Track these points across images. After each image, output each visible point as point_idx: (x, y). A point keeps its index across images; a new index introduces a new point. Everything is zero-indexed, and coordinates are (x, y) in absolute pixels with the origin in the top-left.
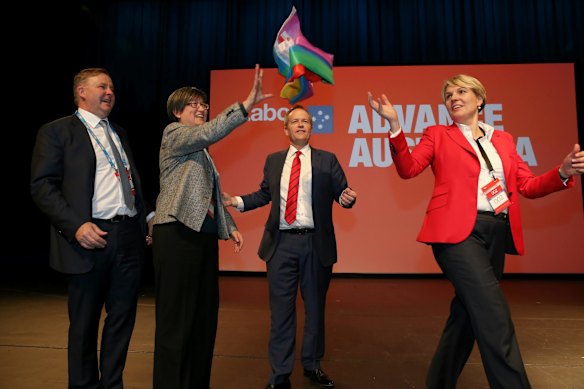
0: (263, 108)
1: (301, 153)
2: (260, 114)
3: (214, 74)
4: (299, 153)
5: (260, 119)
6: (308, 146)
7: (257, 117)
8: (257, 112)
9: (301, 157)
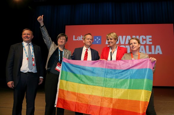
0: (80, 37)
1: (88, 50)
2: (80, 38)
3: (67, 27)
4: (87, 50)
5: (80, 40)
6: (90, 48)
7: (79, 39)
8: (79, 38)
9: (88, 51)
